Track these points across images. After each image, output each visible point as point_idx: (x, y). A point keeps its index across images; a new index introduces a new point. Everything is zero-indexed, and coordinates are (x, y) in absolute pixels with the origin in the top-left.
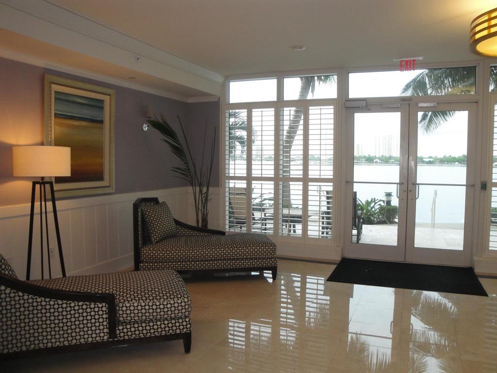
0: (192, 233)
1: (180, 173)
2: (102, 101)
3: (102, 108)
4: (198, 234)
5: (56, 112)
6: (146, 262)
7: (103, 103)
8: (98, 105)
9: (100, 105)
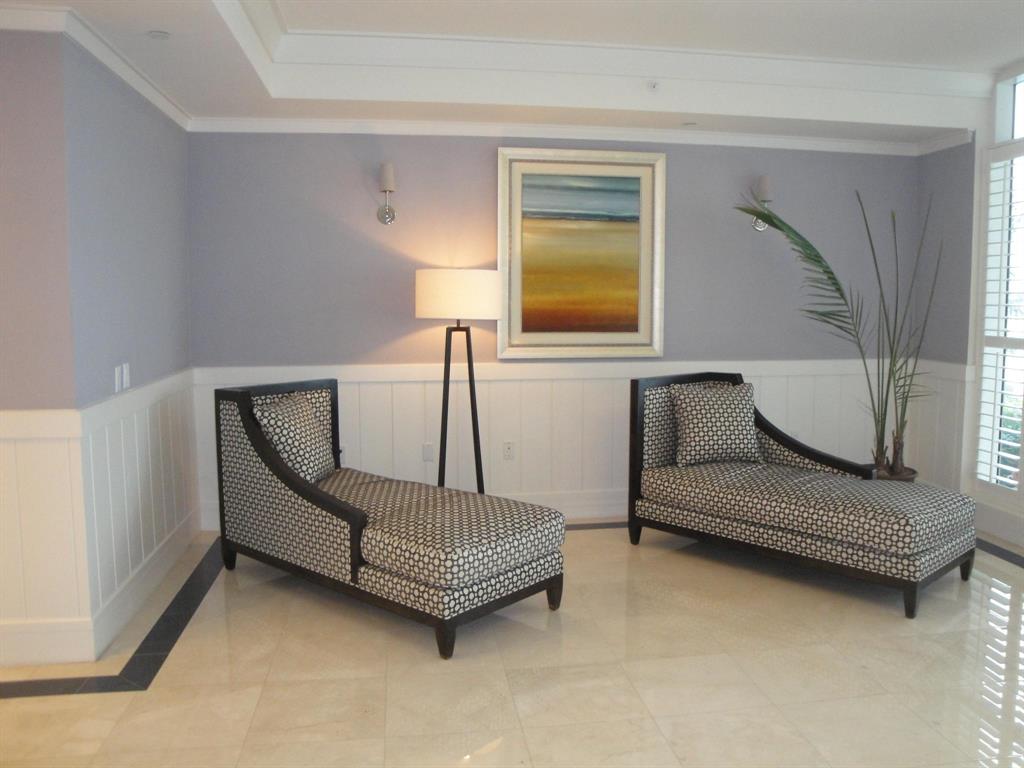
0: (798, 460)
1: (836, 326)
2: (637, 180)
3: (637, 193)
4: (810, 466)
5: (525, 209)
6: (649, 501)
7: (639, 184)
8: (628, 188)
9: (631, 187)
